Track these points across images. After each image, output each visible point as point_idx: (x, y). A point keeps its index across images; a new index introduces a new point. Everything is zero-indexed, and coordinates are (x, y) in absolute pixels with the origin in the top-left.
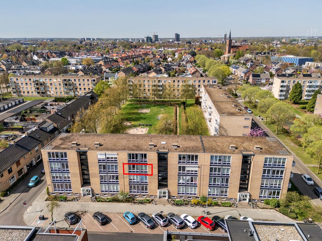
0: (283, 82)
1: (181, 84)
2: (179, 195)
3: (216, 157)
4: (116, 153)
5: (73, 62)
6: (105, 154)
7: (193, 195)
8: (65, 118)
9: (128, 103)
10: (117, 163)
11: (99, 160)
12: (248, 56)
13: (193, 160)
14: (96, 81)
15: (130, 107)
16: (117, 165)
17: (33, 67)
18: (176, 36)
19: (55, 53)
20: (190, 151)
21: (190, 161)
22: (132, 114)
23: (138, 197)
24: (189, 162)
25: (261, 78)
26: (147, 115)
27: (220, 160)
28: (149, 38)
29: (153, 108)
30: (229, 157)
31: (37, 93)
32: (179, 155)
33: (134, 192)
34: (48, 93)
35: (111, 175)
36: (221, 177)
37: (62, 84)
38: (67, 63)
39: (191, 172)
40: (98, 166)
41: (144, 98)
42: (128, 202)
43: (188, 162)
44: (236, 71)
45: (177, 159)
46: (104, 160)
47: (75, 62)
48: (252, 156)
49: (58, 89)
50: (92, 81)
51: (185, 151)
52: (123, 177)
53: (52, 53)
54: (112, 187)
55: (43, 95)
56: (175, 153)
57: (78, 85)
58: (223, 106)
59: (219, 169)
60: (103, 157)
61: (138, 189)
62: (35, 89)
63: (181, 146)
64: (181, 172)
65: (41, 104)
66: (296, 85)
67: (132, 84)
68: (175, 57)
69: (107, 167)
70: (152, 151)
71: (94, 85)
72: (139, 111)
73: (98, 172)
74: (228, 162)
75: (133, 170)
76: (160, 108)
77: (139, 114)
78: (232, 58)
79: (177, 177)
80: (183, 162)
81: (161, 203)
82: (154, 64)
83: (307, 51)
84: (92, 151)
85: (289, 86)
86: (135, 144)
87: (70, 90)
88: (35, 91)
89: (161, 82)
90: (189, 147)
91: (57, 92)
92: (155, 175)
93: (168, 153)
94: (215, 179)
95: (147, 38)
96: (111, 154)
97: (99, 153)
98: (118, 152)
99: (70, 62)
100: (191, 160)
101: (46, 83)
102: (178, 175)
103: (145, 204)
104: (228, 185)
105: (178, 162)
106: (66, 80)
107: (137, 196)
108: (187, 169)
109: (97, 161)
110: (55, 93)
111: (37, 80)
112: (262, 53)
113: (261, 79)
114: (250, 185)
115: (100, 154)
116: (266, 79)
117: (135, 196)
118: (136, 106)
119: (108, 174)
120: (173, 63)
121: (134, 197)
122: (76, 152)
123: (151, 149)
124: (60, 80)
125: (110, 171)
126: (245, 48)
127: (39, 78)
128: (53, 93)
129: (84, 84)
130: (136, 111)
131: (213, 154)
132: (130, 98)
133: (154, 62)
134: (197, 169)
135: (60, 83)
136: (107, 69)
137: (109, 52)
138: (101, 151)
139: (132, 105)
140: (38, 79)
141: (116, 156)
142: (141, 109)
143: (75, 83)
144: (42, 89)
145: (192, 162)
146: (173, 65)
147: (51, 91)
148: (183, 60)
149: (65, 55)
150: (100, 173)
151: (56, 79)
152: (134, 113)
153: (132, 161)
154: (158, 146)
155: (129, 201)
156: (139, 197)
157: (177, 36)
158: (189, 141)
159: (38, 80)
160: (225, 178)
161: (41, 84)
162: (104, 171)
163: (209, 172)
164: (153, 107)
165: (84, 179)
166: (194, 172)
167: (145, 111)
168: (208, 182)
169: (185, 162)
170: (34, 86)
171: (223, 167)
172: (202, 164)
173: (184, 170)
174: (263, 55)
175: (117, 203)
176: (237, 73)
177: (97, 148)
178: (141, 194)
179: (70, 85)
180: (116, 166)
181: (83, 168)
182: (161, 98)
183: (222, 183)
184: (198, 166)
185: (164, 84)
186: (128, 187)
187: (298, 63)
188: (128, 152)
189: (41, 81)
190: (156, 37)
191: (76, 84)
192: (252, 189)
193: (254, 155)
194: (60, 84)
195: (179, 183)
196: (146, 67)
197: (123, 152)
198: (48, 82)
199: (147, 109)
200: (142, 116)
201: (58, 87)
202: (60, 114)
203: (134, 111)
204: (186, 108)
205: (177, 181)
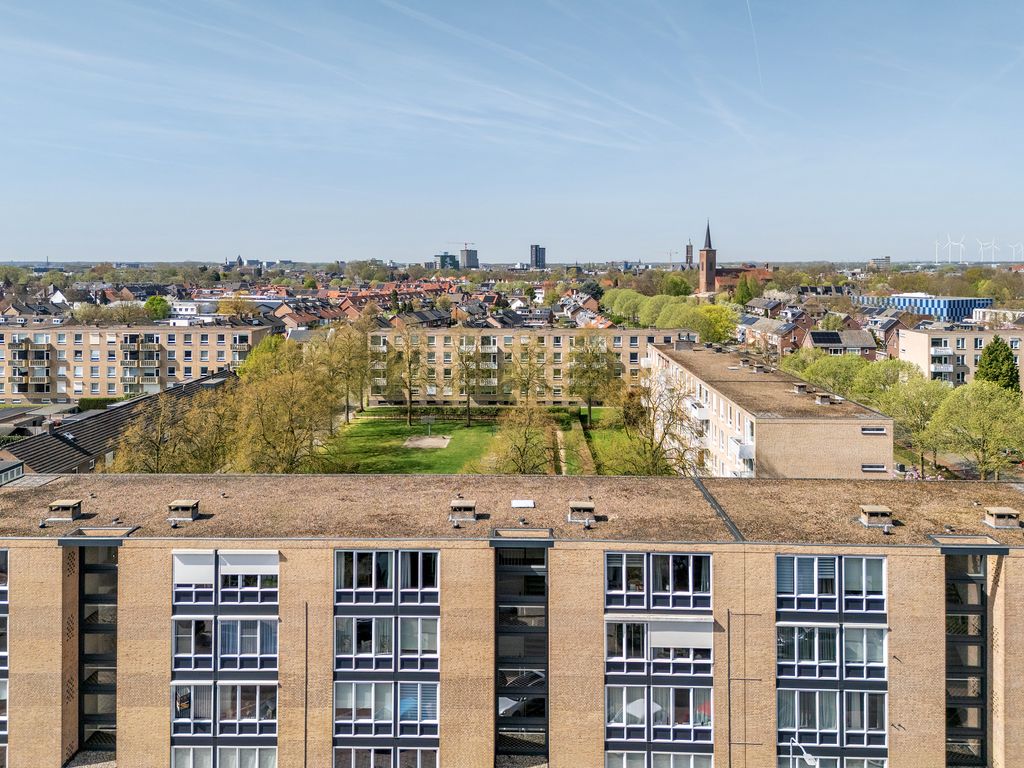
0: (936, 343)
1: (565, 349)
3: (805, 563)
4: (276, 552)
5: (186, 310)
6: (217, 557)
8: (89, 454)
9: (364, 418)
10: (275, 610)
11: (179, 596)
12: (775, 294)
13: (681, 584)
14: (250, 342)
15: (371, 429)
16: (275, 622)
17: (38, 318)
18: (534, 253)
19: (132, 289)
20: (663, 537)
21: (670, 592)
22: (376, 451)
24: (664, 600)
25: (843, 344)
26: (439, 457)
27: (826, 585)
28: (448, 259)
29: (463, 432)
30: (875, 564)
31: (16, 388)
32: (612, 558)
34: (62, 388)
35: (234, 688)
36: (841, 685)
37: (119, 354)
38: (164, 312)
39: (676, 656)
40: (170, 628)
41: (429, 402)
43: (657, 600)
44: (747, 332)
45: (600, 580)
46: (207, 596)
47: (192, 309)
48: (992, 561)
49: (102, 374)
50: (235, 342)
51: (636, 536)
52: (301, 698)
53: (122, 288)
54: (234, 761)
55: (38, 395)
56: (589, 545)
57: (179, 356)
58: (752, 391)
59: (827, 635)
60: (203, 575)
62: (10, 374)
63: (611, 517)
64: (623, 659)
65: (17, 421)
66: (990, 351)
67: (384, 349)
68: (536, 300)
69: (216, 636)
70: (464, 536)
71: (243, 355)
72: (405, 444)
73: (167, 668)
74: (869, 593)
75: (359, 650)
76: (490, 434)
77: (407, 451)
78: (726, 300)
79: (600, 688)
80: (631, 599)
82: (467, 314)
83: (966, 283)
84: (143, 541)
85: (963, 356)
86: (379, 512)
87: (147, 375)
88: (10, 380)
89: (494, 344)
90: (657, 521)
91: (94, 386)
92: (478, 681)
93: (551, 544)
94: (807, 702)
95: (444, 258)
96: (247, 558)
97: (180, 548)
98: (287, 542)
99: (175, 310)
100: (670, 586)
101: (58, 348)
102: (607, 680)
104: (880, 739)
105: (602, 600)
106: (137, 336)
108: (654, 639)
109: (168, 601)
110: (88, 389)
111: (27, 341)
112: (819, 290)
113: (845, 349)
114: (1007, 733)
115: (188, 559)
116: (863, 349)
118: (395, 428)
119: (220, 682)
120: (530, 312)
122: (60, 550)
123: (458, 527)
124: (113, 339)
125: (231, 662)
126: (761, 277)
127: (36, 332)
128: (80, 388)
129: (203, 353)
130: (395, 443)
131: (786, 549)
132: (373, 403)
133: (464, 309)
134: (706, 639)
135: (111, 348)
136: (302, 326)
137: (315, 287)
138: (193, 541)
139: (379, 425)
140: (29, 334)
141: (272, 569)
142: (414, 437)
143: (169, 348)
144: (39, 371)
145: (677, 600)
146: (531, 316)
147: (73, 381)
148: (563, 306)
149: (166, 294)
150: (174, 676)
151: (101, 336)
152: (384, 451)
153: (360, 596)
154: (498, 514)
157: (538, 253)
158: (647, 497)
159: (32, 339)
160: (866, 692)
161: (39, 355)
162: (198, 662)
163: (774, 655)
164: (461, 429)
165: (84, 719)
166: (690, 660)
167: (428, 442)
168: (774, 719)
169: (638, 599)
170: (10, 363)
171: (846, 625)
172: (733, 611)
173: (636, 646)
174: (822, 296)
176: (754, 337)
177: (175, 527)
179: (150, 355)
180: (269, 631)
181: (88, 650)
182: (494, 403)
183: (849, 726)
184: (710, 619)
185: (503, 350)
186: (328, 761)
187: (945, 314)
188: (335, 544)
189: (42, 341)
190: (472, 255)
191: (172, 353)
192: (1016, 758)
193: (1002, 552)
194: (111, 355)
195: (610, 732)
196: (436, 321)
197: (315, 543)
198: (66, 346)
199: (441, 436)
200: (418, 459)
201: (104, 364)
202: (71, 437)
203: (387, 445)
204: (591, 432)
205: (597, 717)
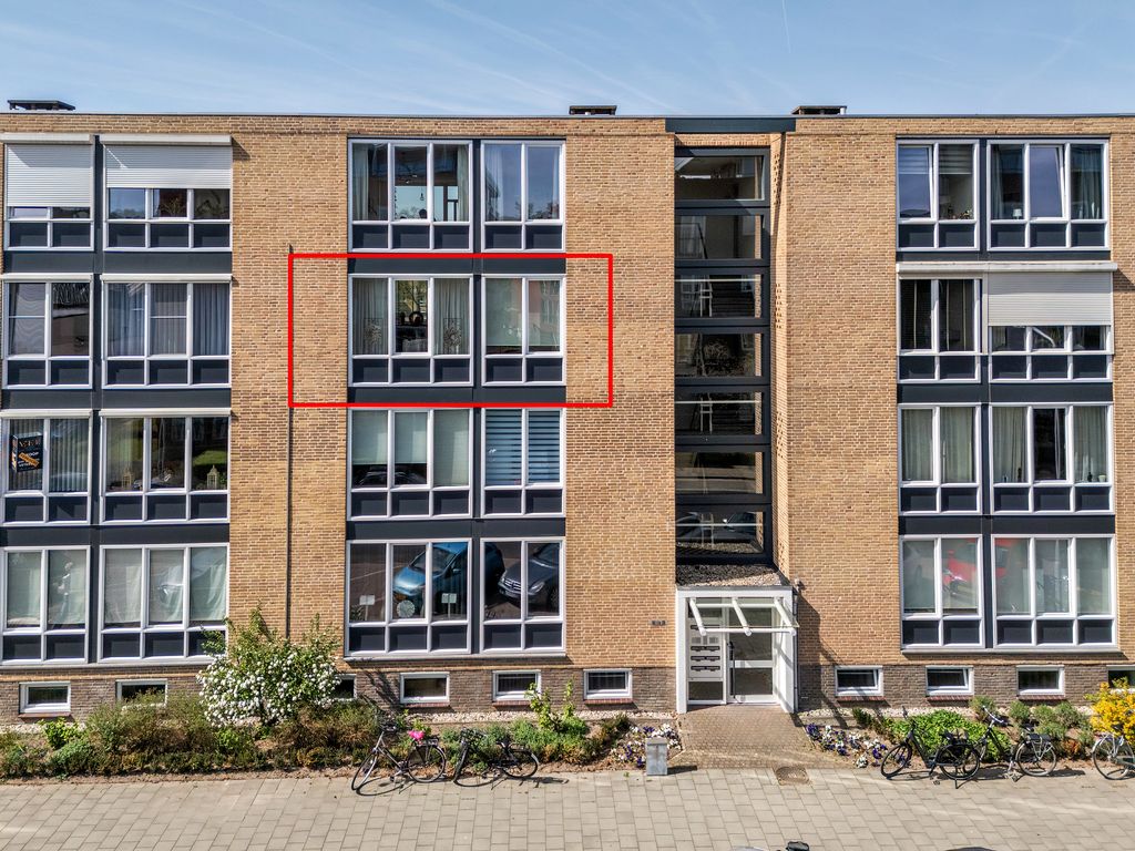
2: (913, 647)
4: (227, 141)
6: (99, 146)
7: (1074, 645)
10: (224, 262)
11: (18, 232)
16: (225, 286)
21: (1025, 218)
23: (444, 699)
24: (1014, 232)
33: (401, 637)
35: (137, 423)
39: (1037, 343)
42: (317, 765)
43: (1001, 234)
46: (77, 233)
52: (279, 442)
54: (137, 578)
56: (866, 125)
60: (70, 187)
61: (450, 598)
64: (932, 352)
75: (401, 343)
79: (889, 410)
80: (948, 234)
81: (733, 752)
92: (642, 401)
93: (790, 124)
97: (20, 130)
102: (902, 394)
103: (546, 771)
105: (892, 235)
107: (437, 686)
108: (996, 309)
117: (413, 687)
119: (106, 412)
121: (400, 708)
125: (130, 370)
134: (1098, 308)
138: (47, 114)
141: (218, 178)
145: (1039, 233)
150: (6, 399)
153: (401, 236)
155: (333, 741)
156: (463, 700)
162: (60, 372)
166: (1065, 351)
169: (963, 233)
175: (174, 786)
178: (484, 653)
180: (212, 299)
184: (1106, 267)
186: (336, 570)
188: (351, 125)
195: (909, 498)
205: (883, 468)
